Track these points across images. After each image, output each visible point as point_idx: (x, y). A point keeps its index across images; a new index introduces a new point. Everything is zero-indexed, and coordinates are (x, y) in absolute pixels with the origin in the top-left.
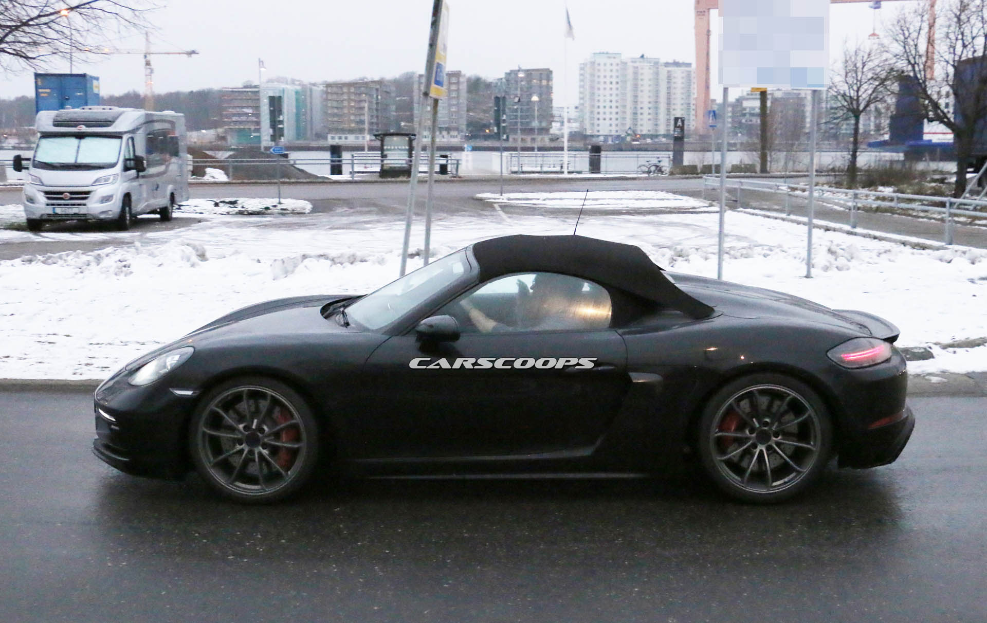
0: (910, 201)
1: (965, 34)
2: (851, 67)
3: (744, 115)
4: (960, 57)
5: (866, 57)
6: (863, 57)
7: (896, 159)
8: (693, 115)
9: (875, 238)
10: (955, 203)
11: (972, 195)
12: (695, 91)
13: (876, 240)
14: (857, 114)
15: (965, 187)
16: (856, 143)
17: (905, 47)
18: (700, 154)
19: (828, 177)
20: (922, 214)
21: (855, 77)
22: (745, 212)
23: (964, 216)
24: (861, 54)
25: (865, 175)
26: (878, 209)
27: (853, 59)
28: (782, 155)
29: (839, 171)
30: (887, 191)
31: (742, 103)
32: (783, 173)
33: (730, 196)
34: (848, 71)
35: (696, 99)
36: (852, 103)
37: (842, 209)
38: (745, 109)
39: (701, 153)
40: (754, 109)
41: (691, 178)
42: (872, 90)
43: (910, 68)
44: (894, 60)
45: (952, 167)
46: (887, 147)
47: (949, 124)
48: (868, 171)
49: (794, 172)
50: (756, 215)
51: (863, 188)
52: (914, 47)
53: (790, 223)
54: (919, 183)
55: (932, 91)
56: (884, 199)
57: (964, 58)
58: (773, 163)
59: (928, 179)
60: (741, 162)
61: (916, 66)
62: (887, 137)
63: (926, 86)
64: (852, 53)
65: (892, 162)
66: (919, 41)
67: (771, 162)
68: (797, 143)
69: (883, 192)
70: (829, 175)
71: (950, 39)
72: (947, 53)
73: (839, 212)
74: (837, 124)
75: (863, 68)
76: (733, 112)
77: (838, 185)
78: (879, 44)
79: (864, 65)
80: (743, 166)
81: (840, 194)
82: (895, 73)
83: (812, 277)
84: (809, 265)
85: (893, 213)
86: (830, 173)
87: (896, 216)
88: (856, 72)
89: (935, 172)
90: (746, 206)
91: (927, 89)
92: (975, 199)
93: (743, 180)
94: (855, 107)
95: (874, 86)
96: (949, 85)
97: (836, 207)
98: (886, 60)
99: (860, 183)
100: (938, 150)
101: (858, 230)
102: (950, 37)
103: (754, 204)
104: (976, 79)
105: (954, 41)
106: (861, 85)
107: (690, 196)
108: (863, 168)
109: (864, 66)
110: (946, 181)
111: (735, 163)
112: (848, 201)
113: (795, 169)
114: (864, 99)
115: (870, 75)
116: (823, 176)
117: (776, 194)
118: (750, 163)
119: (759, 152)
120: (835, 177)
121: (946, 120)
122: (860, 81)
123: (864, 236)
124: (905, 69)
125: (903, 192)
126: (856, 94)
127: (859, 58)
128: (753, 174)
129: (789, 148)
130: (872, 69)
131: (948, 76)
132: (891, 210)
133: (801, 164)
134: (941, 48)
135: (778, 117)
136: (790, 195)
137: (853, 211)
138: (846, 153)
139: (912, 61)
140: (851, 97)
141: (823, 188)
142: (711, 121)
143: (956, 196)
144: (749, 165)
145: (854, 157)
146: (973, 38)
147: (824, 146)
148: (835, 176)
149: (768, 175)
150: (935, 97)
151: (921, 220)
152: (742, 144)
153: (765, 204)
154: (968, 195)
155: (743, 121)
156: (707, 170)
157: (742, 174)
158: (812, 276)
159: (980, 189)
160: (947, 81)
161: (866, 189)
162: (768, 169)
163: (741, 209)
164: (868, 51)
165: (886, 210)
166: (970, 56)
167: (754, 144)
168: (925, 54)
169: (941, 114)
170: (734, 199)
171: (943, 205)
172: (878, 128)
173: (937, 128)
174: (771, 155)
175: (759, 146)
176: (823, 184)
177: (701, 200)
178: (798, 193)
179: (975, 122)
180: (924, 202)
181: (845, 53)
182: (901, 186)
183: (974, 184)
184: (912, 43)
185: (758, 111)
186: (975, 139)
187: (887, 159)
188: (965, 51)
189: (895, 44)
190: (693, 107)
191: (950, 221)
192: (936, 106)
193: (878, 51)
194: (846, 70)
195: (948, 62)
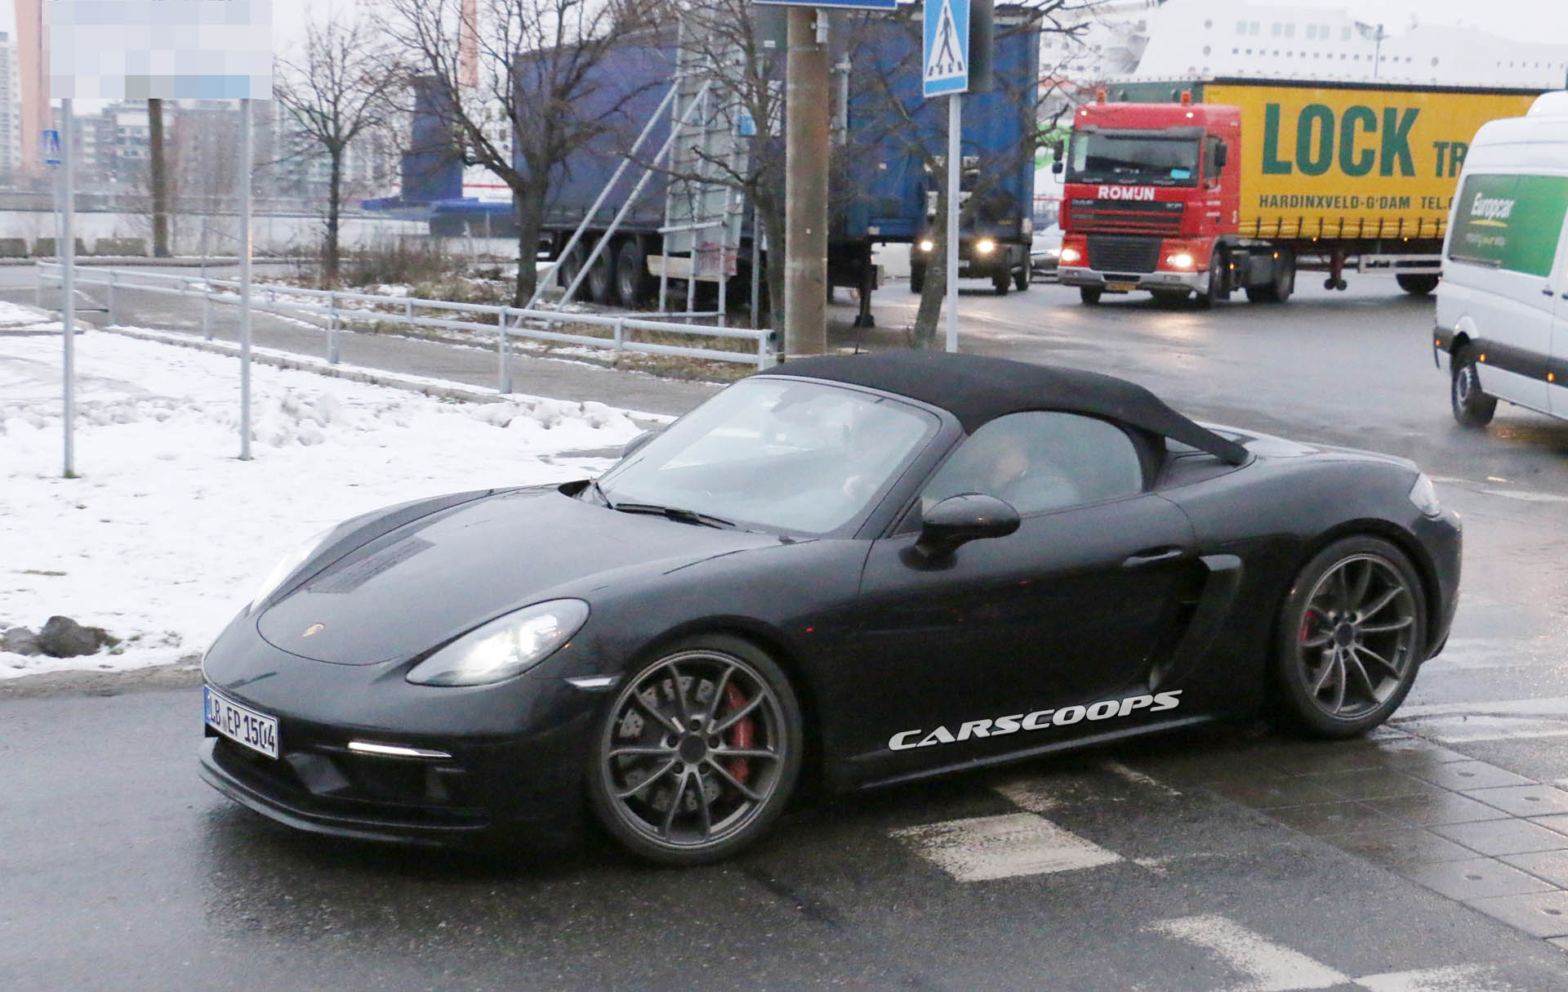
0: (438, 311)
1: (524, 5)
2: (320, 57)
3: (121, 141)
4: (518, 47)
5: (348, 37)
6: (343, 38)
7: (411, 232)
8: (16, 138)
9: (374, 381)
10: (516, 317)
11: (547, 302)
12: (18, 90)
13: (375, 386)
14: (335, 146)
15: (535, 285)
16: (335, 200)
17: (418, 25)
18: (29, 217)
19: (285, 266)
20: (459, 337)
21: (330, 75)
22: (124, 334)
23: (533, 339)
24: (339, 32)
25: (354, 262)
26: (379, 328)
27: (325, 42)
28: (197, 222)
29: (306, 255)
30: (396, 293)
31: (114, 117)
32: (199, 257)
33: (92, 301)
34: (316, 64)
35: (19, 106)
36: (325, 127)
37: (313, 327)
38: (122, 131)
39: (34, 214)
40: (138, 129)
41: (9, 264)
42: (363, 102)
43: (429, 63)
44: (400, 47)
45: (510, 248)
46: (397, 210)
47: (501, 170)
48: (361, 255)
49: (220, 255)
50: (146, 338)
51: (351, 286)
52: (434, 23)
53: (212, 355)
54: (454, 279)
55: (472, 109)
56: (390, 308)
57: (523, 51)
58: (179, 238)
59: (471, 271)
60: (115, 235)
61: (439, 59)
62: (396, 191)
63: (458, 98)
64: (323, 30)
65: (404, 238)
66: (443, 13)
67: (175, 235)
68: (225, 197)
69: (388, 295)
70: (287, 262)
71: (498, 12)
72: (494, 39)
73: (304, 333)
74: (299, 164)
75: (343, 61)
76: (98, 134)
77: (305, 281)
78: (372, 16)
79: (345, 53)
80: (118, 242)
81: (308, 299)
82: (401, 71)
83: (252, 459)
84: (247, 434)
85: (408, 335)
86: (290, 259)
87: (412, 339)
88: (331, 67)
89: (482, 257)
90: (125, 320)
91: (462, 104)
92: (553, 309)
93: (118, 270)
94: (332, 132)
95: (366, 95)
96: (500, 98)
97: (301, 323)
98: (385, 47)
99: (345, 277)
100: (488, 216)
101: (343, 367)
102: (499, 9)
103: (144, 317)
104: (547, 89)
105: (505, 18)
106: (341, 92)
107: (11, 301)
108: (352, 250)
109: (344, 57)
110: (502, 275)
111: (102, 236)
112: (325, 313)
113: (224, 249)
114: (349, 118)
115: (357, 74)
116: (275, 263)
117: (185, 297)
118: (135, 236)
119: (151, 216)
120: (299, 267)
121: (496, 162)
122: (340, 85)
123: (354, 378)
124: (420, 65)
125: (424, 297)
126: (332, 108)
127: (336, 41)
128: (140, 259)
129: (212, 209)
130: (361, 62)
131: (497, 82)
132: (404, 330)
133: (234, 241)
134: (486, 28)
135: (187, 149)
136: (211, 300)
137: (331, 331)
138: (316, 220)
139: (433, 51)
140: (322, 114)
141: (276, 287)
142: (48, 151)
143: (518, 304)
144: (130, 240)
145: (333, 226)
146: (539, 14)
147: (279, 207)
148: (299, 264)
149: (168, 260)
150: (476, 120)
151: (458, 347)
152: (118, 198)
153: (166, 318)
154: (540, 301)
155: (120, 153)
156: (46, 248)
157: (118, 258)
158: (252, 455)
159: (561, 289)
160: (495, 91)
161: (358, 289)
162: (170, 248)
163: (116, 327)
164: (351, 28)
165: (394, 330)
166: (535, 47)
167: (139, 199)
168: (454, 38)
169: (488, 152)
170: (104, 307)
171: (492, 319)
172: (379, 174)
173: (482, 176)
174: (175, 224)
175: (150, 203)
176: (276, 280)
177: (34, 308)
178: (228, 295)
179: (548, 167)
180: (463, 314)
181: (308, 30)
182: (422, 285)
183: (550, 281)
184: (431, 17)
185: (146, 134)
186: (548, 200)
187: (396, 231)
188: (525, 37)
189: (401, 18)
190: (15, 122)
191: (506, 349)
192: (478, 137)
193: (370, 29)
194: (312, 62)
195: (496, 56)
